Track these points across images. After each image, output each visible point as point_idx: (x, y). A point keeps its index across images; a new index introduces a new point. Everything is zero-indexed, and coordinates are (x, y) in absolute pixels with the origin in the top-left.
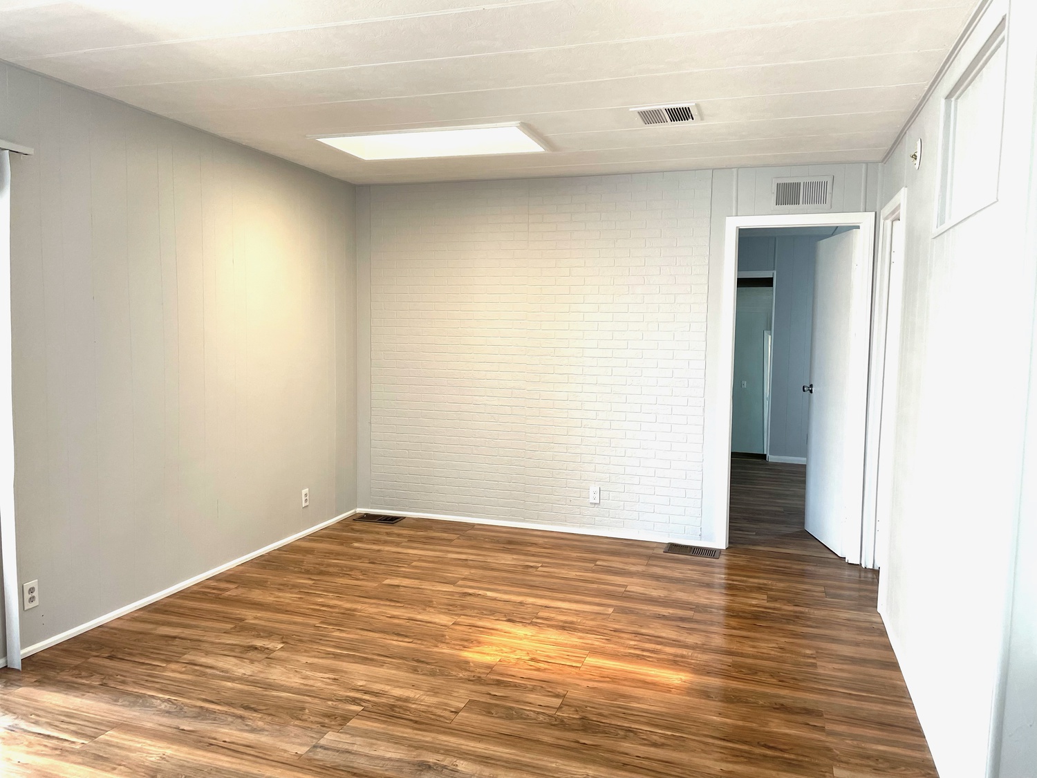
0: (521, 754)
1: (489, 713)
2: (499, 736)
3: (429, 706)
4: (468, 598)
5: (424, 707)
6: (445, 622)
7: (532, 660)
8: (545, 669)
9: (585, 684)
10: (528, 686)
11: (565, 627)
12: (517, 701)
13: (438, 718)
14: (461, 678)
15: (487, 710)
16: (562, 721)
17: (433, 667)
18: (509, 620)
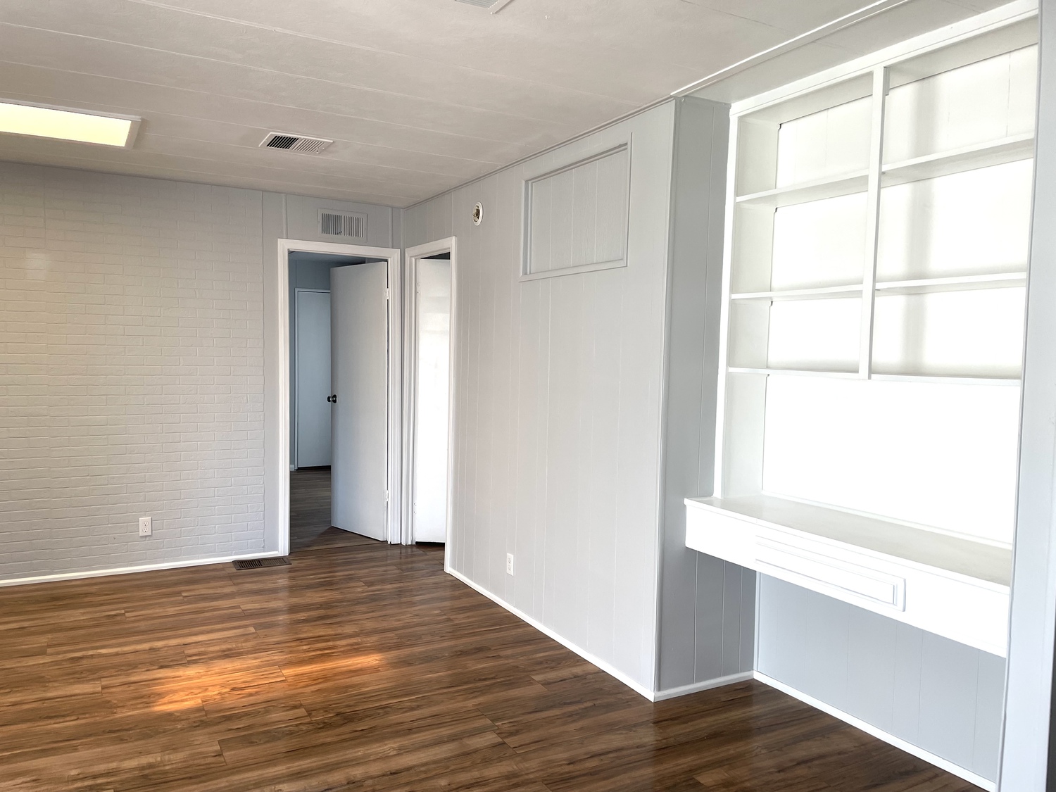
0: (322, 758)
1: (252, 743)
2: (287, 755)
3: (184, 762)
4: (84, 662)
5: (180, 764)
6: (91, 690)
7: (234, 689)
8: (257, 692)
9: (308, 690)
10: (260, 710)
11: (227, 655)
12: (266, 725)
13: (208, 766)
14: (182, 729)
15: (248, 741)
16: (324, 723)
17: (138, 731)
18: (162, 667)
